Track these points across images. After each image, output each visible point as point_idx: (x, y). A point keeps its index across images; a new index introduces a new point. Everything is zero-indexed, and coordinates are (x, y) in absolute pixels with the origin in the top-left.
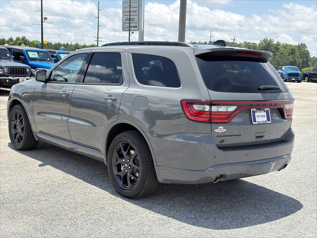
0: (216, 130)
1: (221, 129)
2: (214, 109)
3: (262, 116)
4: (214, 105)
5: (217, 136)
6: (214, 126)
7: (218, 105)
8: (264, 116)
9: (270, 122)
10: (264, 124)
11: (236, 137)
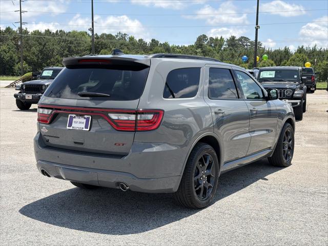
5: (44, 135)
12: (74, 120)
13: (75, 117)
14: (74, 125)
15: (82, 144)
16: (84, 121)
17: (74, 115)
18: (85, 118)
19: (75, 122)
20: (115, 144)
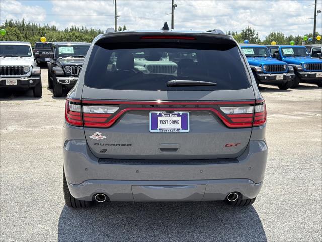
0: (90, 137)
1: (97, 136)
2: (86, 109)
3: (172, 122)
4: (86, 105)
5: (95, 144)
6: (87, 130)
7: (91, 105)
8: (177, 122)
9: (188, 130)
10: (175, 132)
11: (123, 147)
12: (160, 119)
13: (160, 115)
14: (160, 126)
15: (175, 150)
16: (179, 119)
17: (158, 113)
18: (178, 115)
19: (162, 122)
20: (226, 146)
